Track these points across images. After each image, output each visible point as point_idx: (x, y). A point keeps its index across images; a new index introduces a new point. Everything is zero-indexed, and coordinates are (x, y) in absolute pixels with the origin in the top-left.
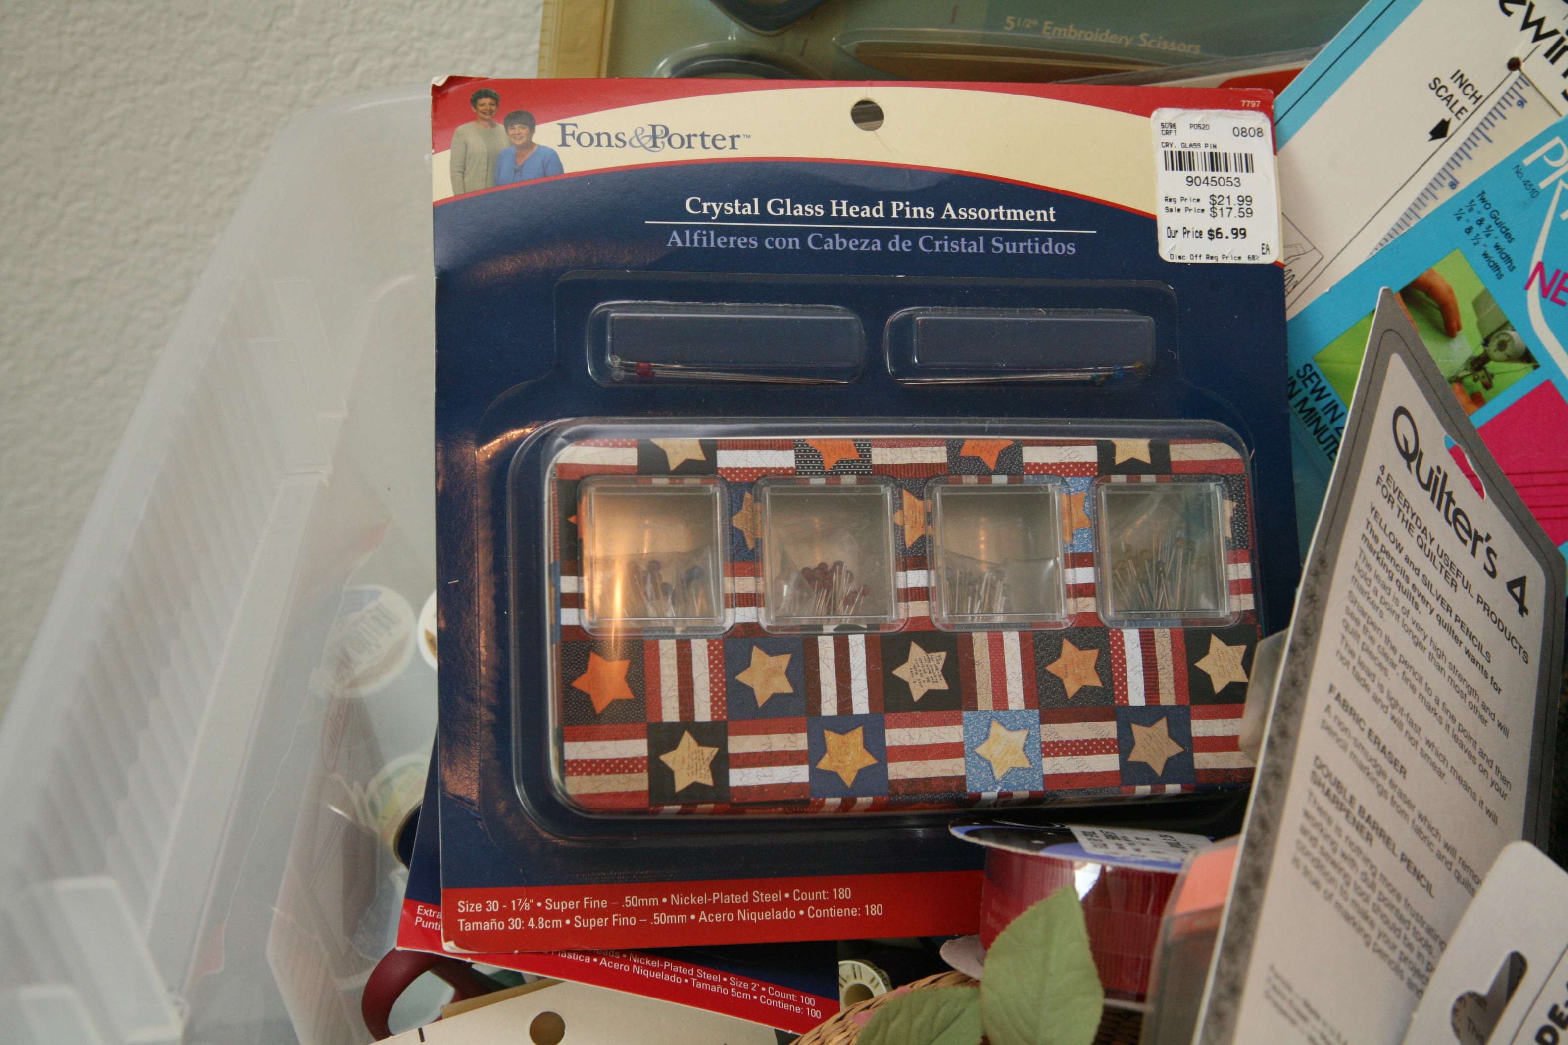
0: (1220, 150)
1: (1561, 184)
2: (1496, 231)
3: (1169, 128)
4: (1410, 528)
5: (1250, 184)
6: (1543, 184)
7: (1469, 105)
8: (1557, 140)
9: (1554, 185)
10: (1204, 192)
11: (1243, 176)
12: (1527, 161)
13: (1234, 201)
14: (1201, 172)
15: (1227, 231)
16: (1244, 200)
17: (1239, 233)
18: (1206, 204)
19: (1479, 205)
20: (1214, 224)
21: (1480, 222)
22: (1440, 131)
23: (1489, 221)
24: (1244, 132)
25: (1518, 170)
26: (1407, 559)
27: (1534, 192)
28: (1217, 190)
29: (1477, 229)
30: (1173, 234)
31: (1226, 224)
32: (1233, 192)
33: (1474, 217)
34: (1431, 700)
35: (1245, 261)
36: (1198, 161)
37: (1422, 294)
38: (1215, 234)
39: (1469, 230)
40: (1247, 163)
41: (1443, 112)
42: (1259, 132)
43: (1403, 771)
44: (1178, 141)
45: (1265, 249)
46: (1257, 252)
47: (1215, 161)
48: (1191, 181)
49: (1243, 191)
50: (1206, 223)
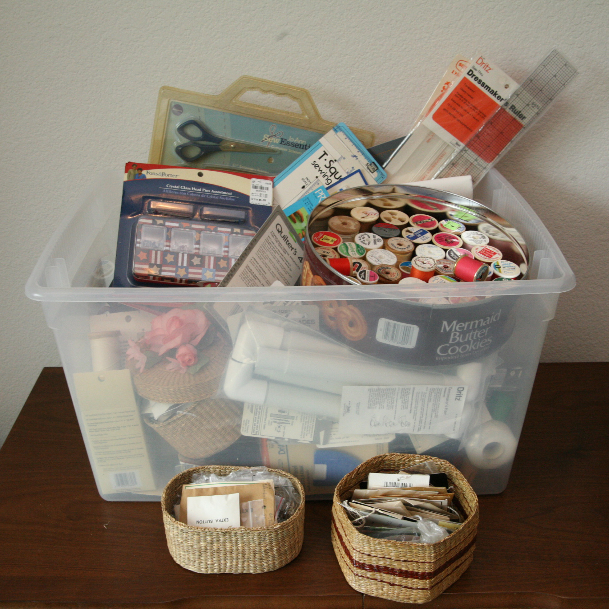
0: (263, 186)
1: (321, 197)
2: (310, 204)
3: (254, 182)
4: (277, 242)
5: (267, 192)
6: (318, 197)
7: (309, 183)
8: (321, 190)
9: (320, 197)
10: (259, 193)
11: (267, 191)
12: (316, 193)
13: (264, 195)
14: (259, 189)
15: (262, 200)
16: (266, 195)
17: (264, 200)
18: (259, 195)
19: (307, 199)
20: (260, 198)
21: (307, 202)
22: (303, 187)
23: (309, 203)
24: (267, 184)
25: (314, 194)
26: (275, 246)
27: (317, 198)
28: (261, 193)
29: (307, 204)
30: (252, 199)
31: (262, 198)
32: (264, 193)
33: (306, 201)
34: (275, 267)
35: (265, 205)
36: (258, 188)
37: (297, 214)
38: (260, 200)
39: (305, 204)
40: (267, 189)
41: (304, 184)
42: (270, 184)
43: (265, 273)
44: (255, 184)
45: (269, 203)
46: (267, 203)
47: (261, 188)
48: (257, 191)
49: (266, 193)
50: (259, 198)
